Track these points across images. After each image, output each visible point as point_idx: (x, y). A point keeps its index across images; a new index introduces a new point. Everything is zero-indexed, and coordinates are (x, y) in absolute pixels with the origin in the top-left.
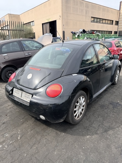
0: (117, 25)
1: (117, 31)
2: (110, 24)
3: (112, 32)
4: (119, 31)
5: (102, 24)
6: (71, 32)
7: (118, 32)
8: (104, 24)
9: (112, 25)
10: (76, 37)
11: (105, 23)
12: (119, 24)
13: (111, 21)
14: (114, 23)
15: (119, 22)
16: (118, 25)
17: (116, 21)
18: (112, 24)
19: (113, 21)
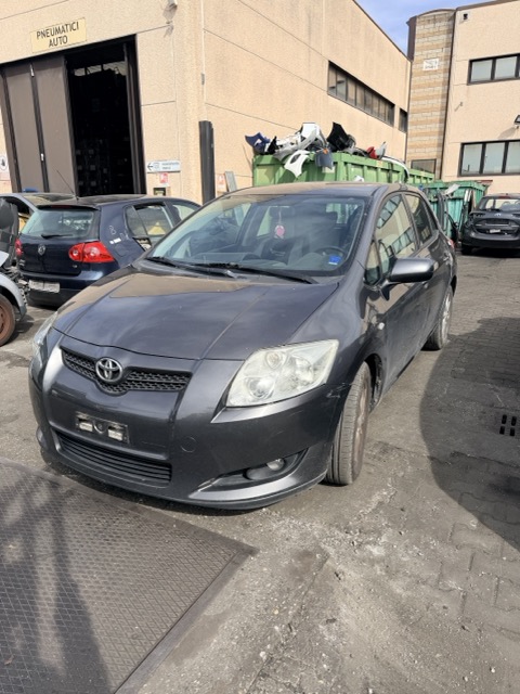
0: (402, 130)
2: (384, 121)
4: (413, 161)
6: (252, 134)
9: (390, 128)
12: (409, 128)
13: (388, 108)
14: (397, 116)
15: (410, 116)
16: (406, 130)
17: (402, 111)
19: (393, 106)
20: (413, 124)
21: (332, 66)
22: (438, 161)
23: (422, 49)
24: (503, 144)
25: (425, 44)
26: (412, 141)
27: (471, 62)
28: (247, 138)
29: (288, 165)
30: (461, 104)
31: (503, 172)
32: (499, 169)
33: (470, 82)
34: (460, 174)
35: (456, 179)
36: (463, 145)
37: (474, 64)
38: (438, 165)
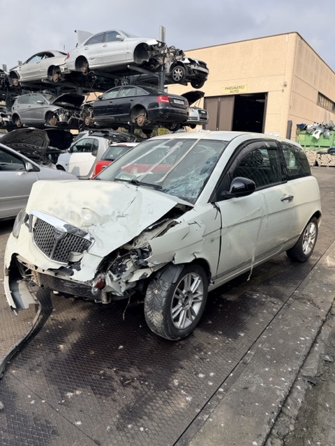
10: (315, 138)
21: (319, 93)
28: (297, 125)
29: (314, 135)
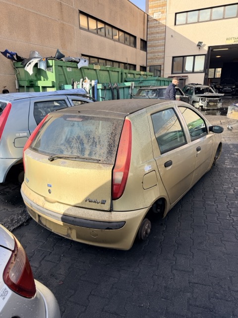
0: (143, 50)
1: (145, 66)
2: (130, 45)
3: (135, 66)
4: (150, 66)
5: (112, 42)
7: (148, 69)
8: (117, 43)
9: (134, 49)
10: (27, 72)
11: (119, 41)
12: (148, 49)
13: (132, 39)
14: (138, 43)
15: (148, 43)
16: (146, 50)
17: (141, 40)
18: (135, 46)
19: (135, 37)
20: (150, 46)
22: (162, 66)
23: (153, 7)
24: (193, 57)
25: (154, 5)
26: (149, 56)
27: (176, 14)
29: (26, 68)
30: (172, 36)
31: (193, 72)
32: (191, 70)
33: (175, 24)
34: (172, 73)
35: (171, 75)
36: (173, 57)
37: (177, 15)
38: (162, 68)
